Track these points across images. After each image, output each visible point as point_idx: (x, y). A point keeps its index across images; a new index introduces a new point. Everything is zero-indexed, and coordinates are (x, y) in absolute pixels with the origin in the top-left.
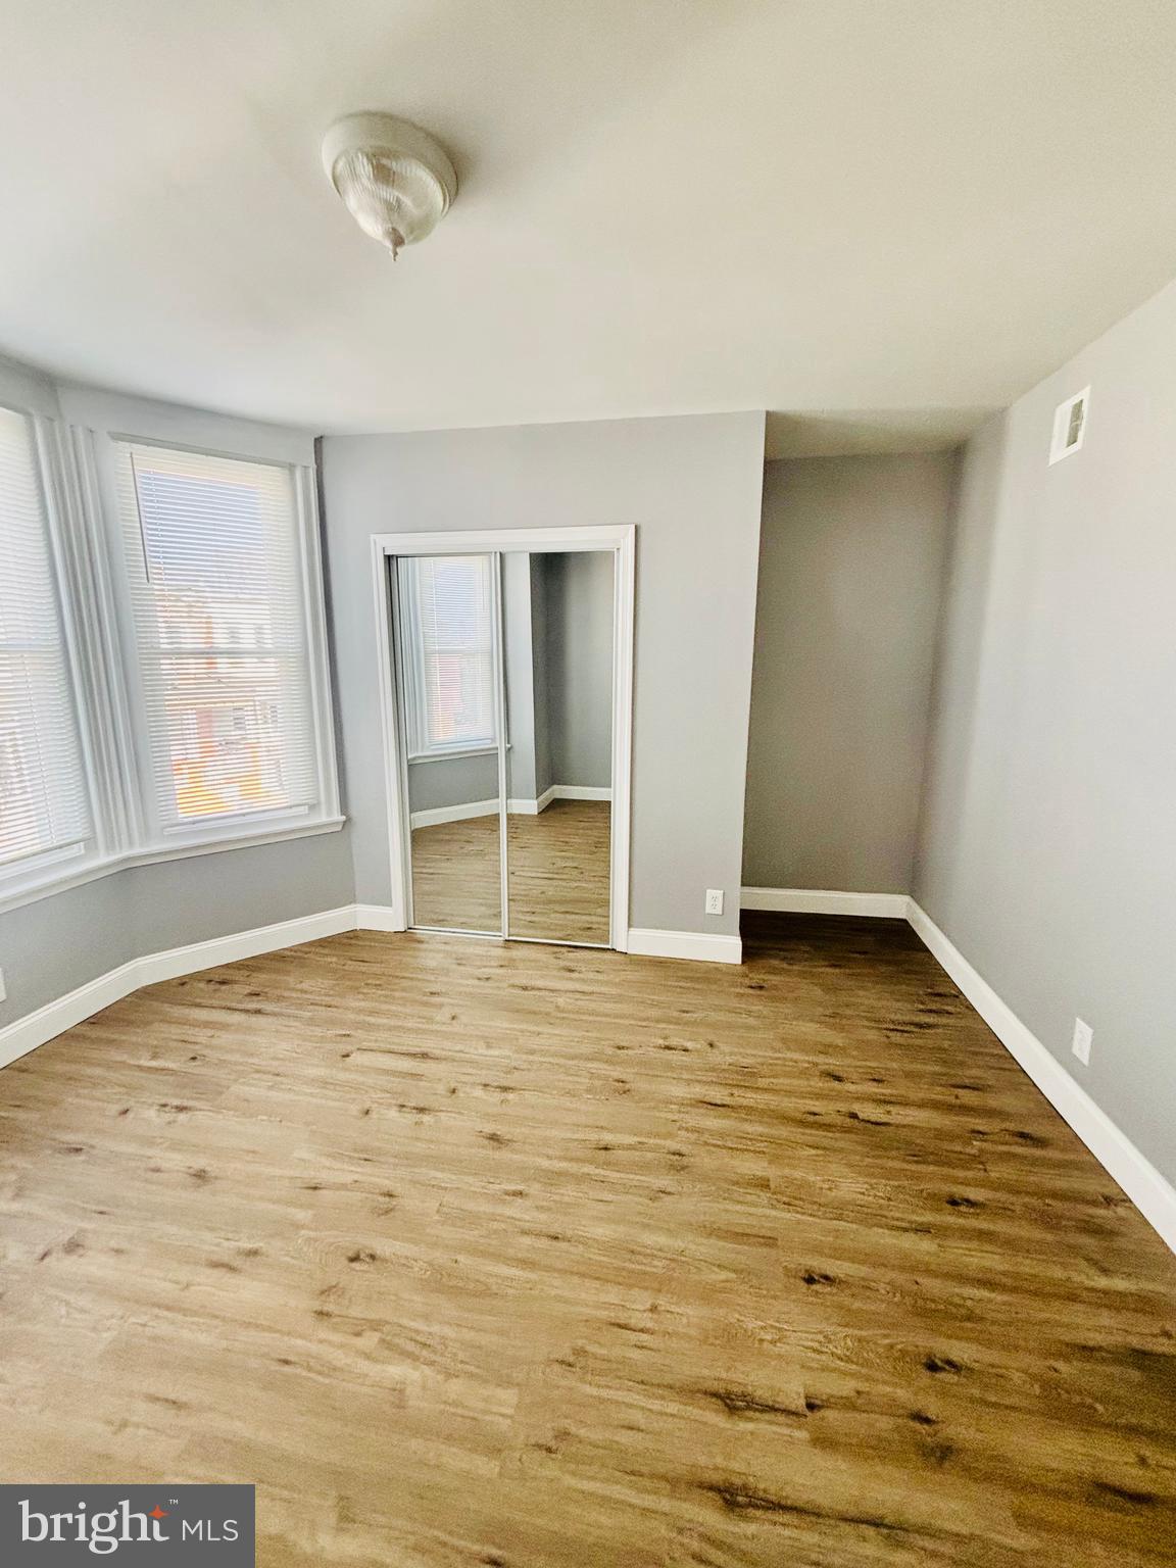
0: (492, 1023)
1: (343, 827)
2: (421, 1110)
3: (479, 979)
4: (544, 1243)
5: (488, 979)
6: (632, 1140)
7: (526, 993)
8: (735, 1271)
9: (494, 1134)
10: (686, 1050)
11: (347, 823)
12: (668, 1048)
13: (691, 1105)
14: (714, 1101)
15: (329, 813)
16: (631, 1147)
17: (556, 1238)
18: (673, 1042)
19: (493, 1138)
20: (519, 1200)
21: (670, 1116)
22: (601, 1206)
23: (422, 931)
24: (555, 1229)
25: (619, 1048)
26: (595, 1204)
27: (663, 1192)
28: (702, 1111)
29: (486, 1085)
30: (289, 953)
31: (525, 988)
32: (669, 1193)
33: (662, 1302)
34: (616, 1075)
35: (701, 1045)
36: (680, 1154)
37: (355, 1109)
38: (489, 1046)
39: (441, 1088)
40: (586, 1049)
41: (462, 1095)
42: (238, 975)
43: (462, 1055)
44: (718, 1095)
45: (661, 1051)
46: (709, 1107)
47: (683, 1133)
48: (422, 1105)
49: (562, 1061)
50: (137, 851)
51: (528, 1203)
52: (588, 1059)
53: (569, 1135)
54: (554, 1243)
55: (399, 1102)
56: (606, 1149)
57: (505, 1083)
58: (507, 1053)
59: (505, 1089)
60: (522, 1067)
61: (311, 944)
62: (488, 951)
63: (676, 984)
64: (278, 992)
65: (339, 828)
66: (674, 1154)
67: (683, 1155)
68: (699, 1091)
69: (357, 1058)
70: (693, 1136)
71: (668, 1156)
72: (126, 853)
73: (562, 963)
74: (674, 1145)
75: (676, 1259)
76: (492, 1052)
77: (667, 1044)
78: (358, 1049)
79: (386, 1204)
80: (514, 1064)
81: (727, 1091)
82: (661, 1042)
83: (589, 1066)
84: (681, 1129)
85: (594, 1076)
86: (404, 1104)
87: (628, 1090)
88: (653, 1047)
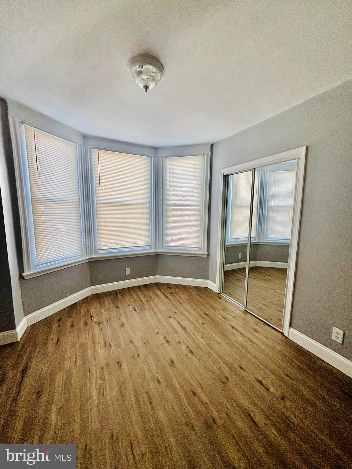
0: (210, 332)
1: (207, 256)
2: (167, 341)
3: (223, 317)
4: (147, 400)
5: (225, 318)
6: (206, 400)
7: (232, 329)
9: (174, 362)
10: (267, 390)
11: (208, 255)
12: (260, 382)
13: (242, 411)
14: (254, 418)
15: (203, 251)
16: (202, 402)
17: (151, 403)
18: (265, 382)
19: (172, 362)
20: (157, 383)
21: (229, 406)
22: (171, 408)
23: (224, 295)
24: (153, 400)
25: (241, 368)
26: (170, 405)
27: (193, 427)
28: (244, 417)
29: (188, 347)
30: (188, 287)
31: (233, 328)
33: (148, 456)
34: (228, 375)
35: (278, 394)
36: (214, 421)
37: (157, 331)
38: (202, 337)
39: (177, 340)
40: (228, 359)
41: (180, 345)
42: (173, 287)
44: (260, 419)
45: (256, 381)
47: (225, 416)
48: (169, 341)
49: (215, 356)
50: (160, 251)
51: (157, 386)
52: (225, 363)
53: (190, 379)
54: (149, 403)
55: (166, 336)
56: (194, 394)
57: (193, 350)
58: (204, 343)
59: (191, 352)
60: (203, 350)
61: (194, 287)
62: (235, 310)
63: (297, 362)
64: (176, 295)
65: (206, 256)
66: (213, 419)
67: (215, 423)
68: (252, 409)
69: (171, 320)
70: (228, 421)
71: (209, 417)
72: (158, 251)
73: (256, 327)
74: (216, 415)
75: (168, 450)
76: (201, 340)
77: (262, 381)
78: (174, 318)
79: (135, 357)
80: (202, 347)
81: (265, 421)
82: (260, 378)
83: (223, 365)
84: (227, 414)
85: (220, 369)
86: (166, 337)
87: (225, 383)
88: (255, 378)
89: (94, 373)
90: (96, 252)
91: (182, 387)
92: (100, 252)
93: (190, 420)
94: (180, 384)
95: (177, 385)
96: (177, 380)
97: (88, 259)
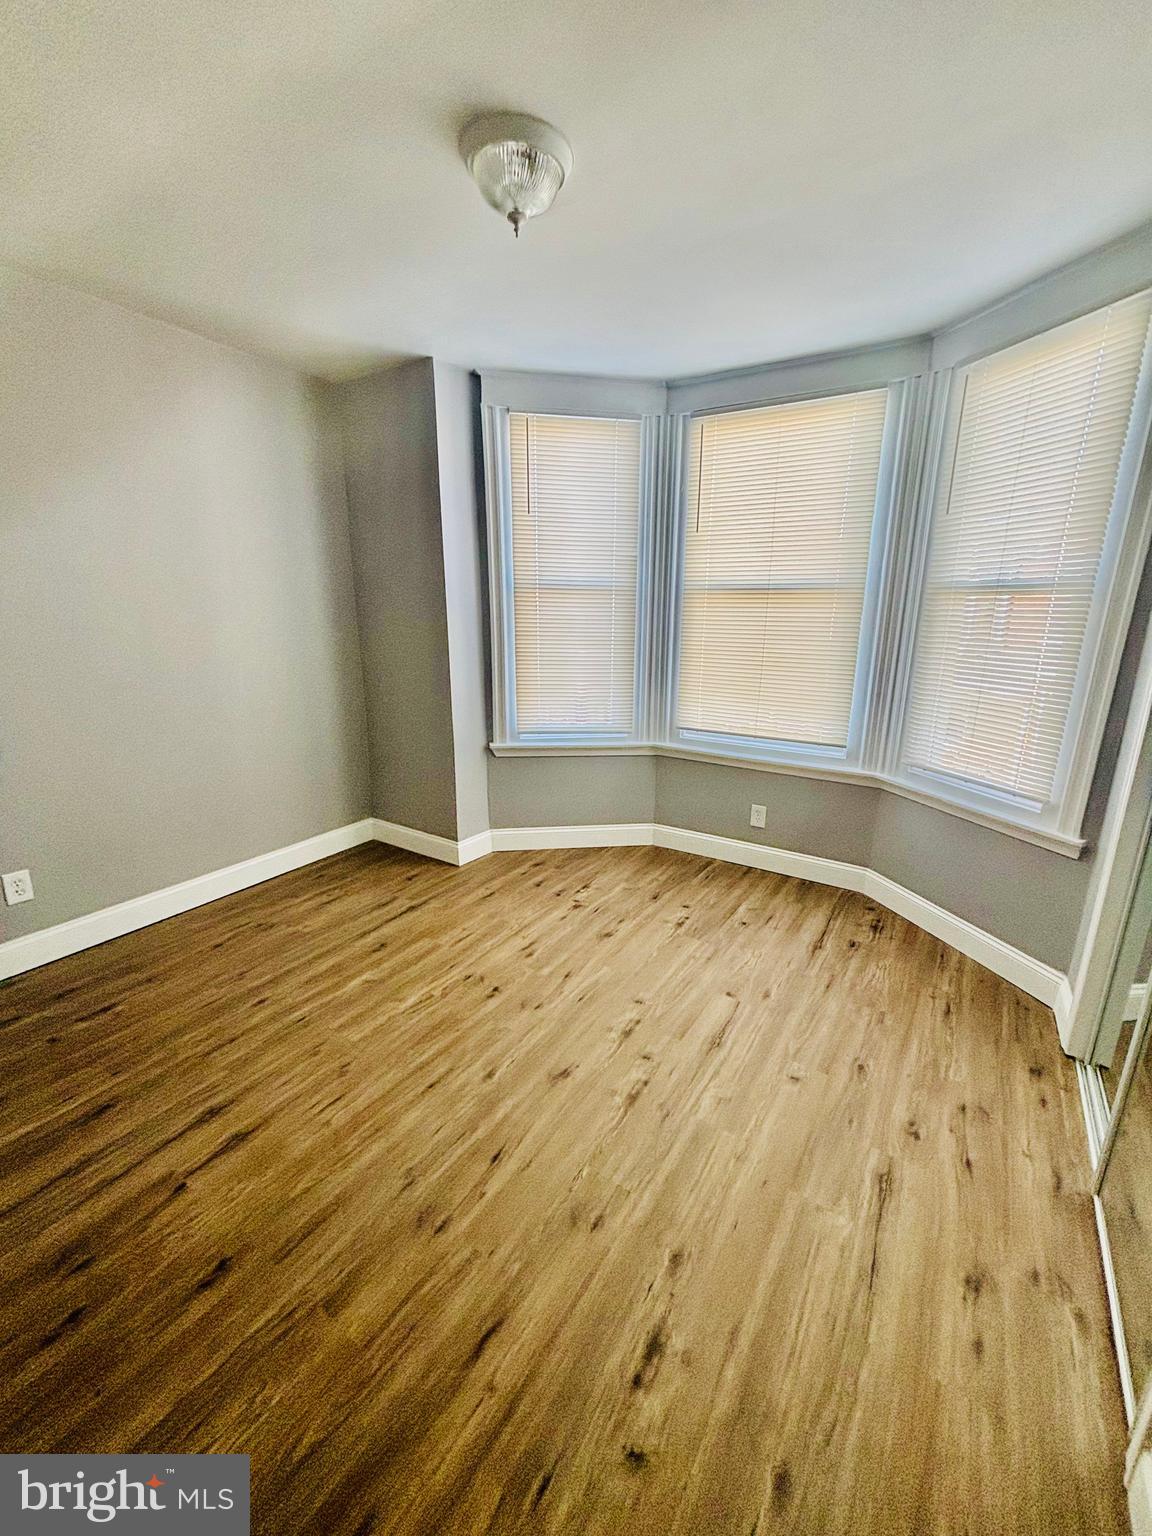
0: (776, 1113)
2: (627, 1033)
4: (433, 1078)
6: (492, 1188)
8: (294, 1200)
9: (568, 1076)
13: (504, 1296)
14: (494, 1341)
16: (482, 1182)
17: (430, 1087)
18: (667, 1365)
19: (565, 1074)
20: (484, 1073)
21: (502, 1252)
22: (434, 1127)
24: (438, 1089)
25: (677, 1259)
27: (409, 1184)
28: (486, 1305)
29: (646, 1083)
32: (404, 1189)
33: (327, 1131)
35: (644, 1434)
36: (440, 1229)
37: (646, 995)
38: (721, 1100)
39: (654, 1049)
40: (687, 1204)
41: (638, 1063)
43: (710, 1071)
44: (504, 1362)
45: (648, 1327)
46: (489, 1324)
47: (466, 1253)
48: (633, 1035)
49: (669, 1163)
51: (477, 1079)
52: (659, 1202)
53: (533, 1133)
54: (428, 1083)
55: (643, 1022)
56: (495, 1158)
57: (643, 1099)
59: (633, 1098)
60: (667, 1123)
66: (445, 1223)
67: (436, 1233)
69: (726, 1003)
70: (454, 1262)
71: (447, 1213)
74: (462, 1225)
75: (345, 1160)
76: (706, 1102)
77: (668, 1353)
79: (530, 1004)
80: (676, 1116)
81: (501, 1383)
82: (676, 1343)
83: (647, 1196)
84: (476, 1253)
85: (621, 1193)
86: (640, 1025)
87: (574, 1224)
88: (664, 1320)
89: (452, 974)
90: (675, 731)
91: (500, 1125)
92: (687, 735)
93: (423, 1173)
94: (506, 1117)
95: (500, 1114)
96: (516, 1107)
97: (653, 748)
